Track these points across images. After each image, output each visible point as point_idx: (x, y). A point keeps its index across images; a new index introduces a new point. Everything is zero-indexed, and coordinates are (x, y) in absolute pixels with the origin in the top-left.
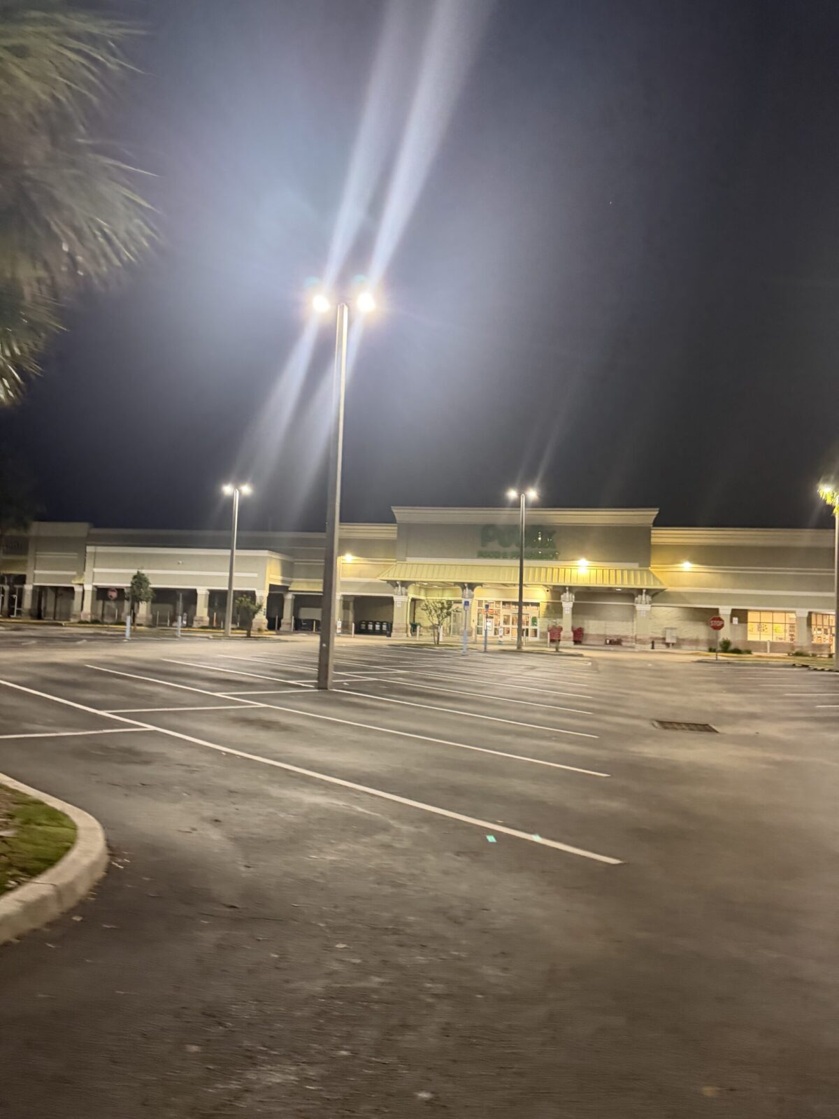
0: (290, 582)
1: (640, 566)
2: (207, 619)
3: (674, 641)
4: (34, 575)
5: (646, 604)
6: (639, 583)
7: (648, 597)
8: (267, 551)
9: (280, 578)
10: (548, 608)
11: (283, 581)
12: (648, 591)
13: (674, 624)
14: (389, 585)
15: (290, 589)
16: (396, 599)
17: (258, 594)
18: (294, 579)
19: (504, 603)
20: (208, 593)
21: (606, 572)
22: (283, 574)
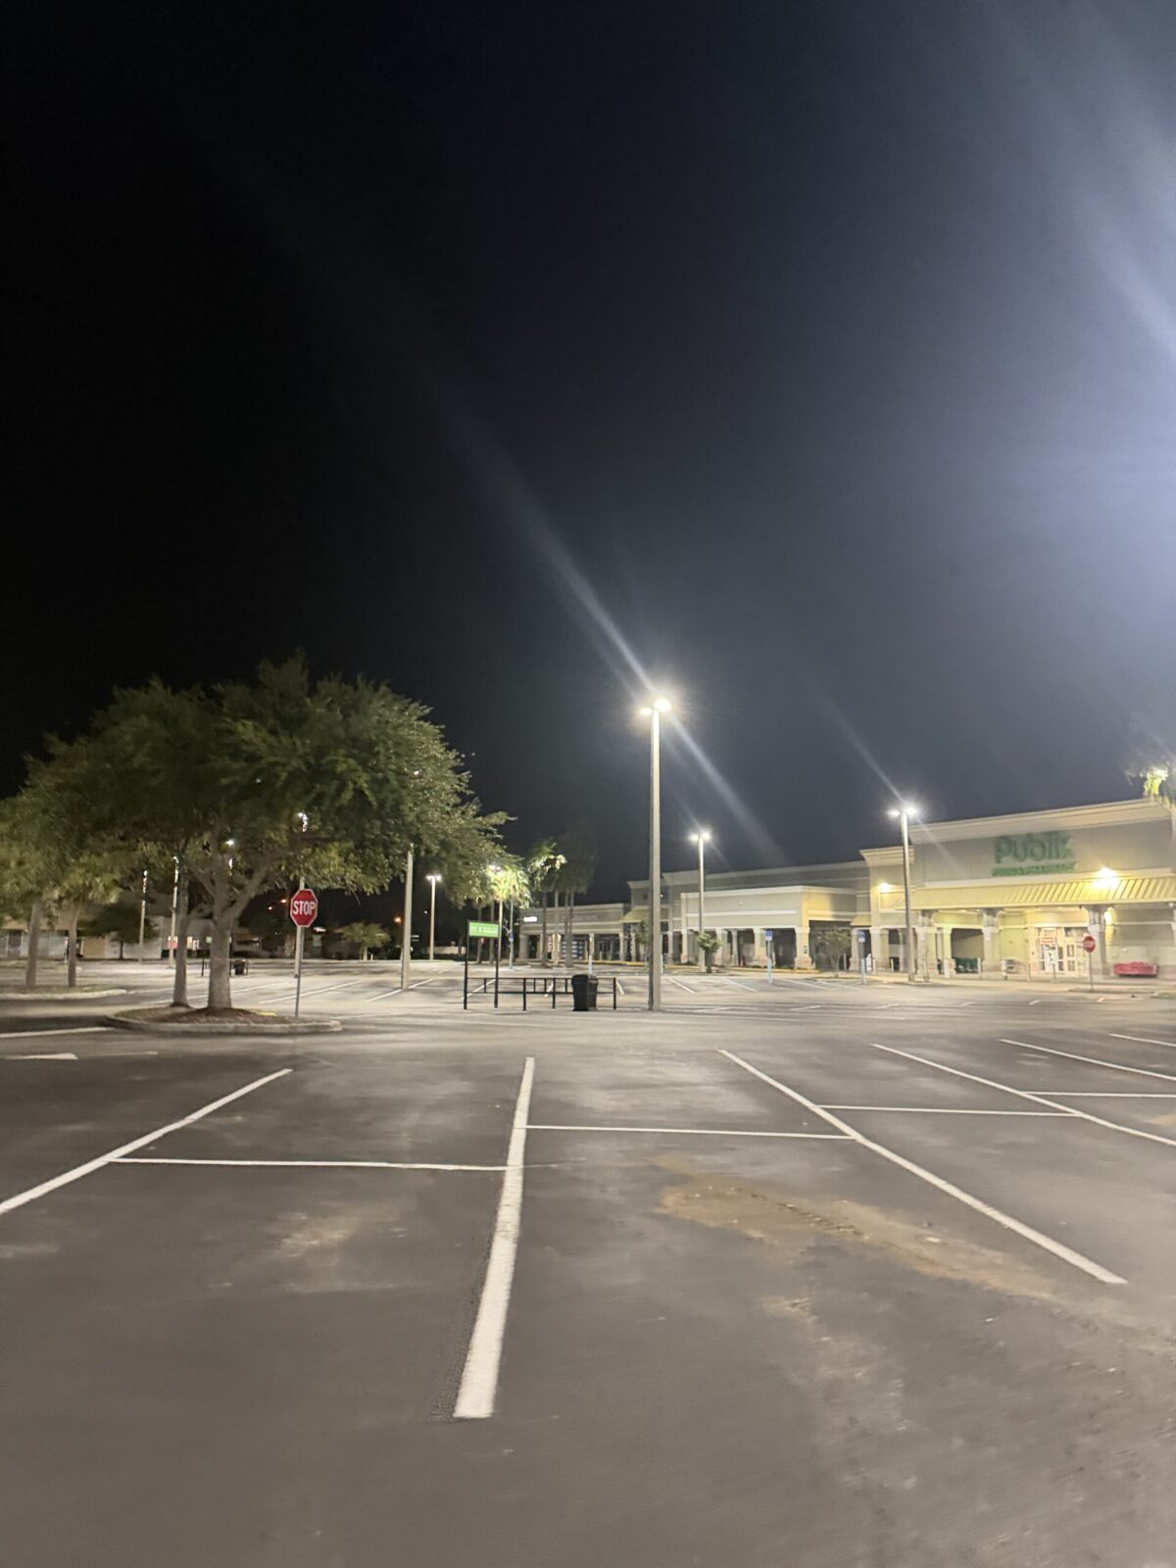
0: (852, 917)
2: (766, 958)
8: (801, 887)
9: (830, 913)
10: (1115, 931)
11: (836, 916)
14: (919, 915)
15: (852, 924)
16: (918, 930)
17: (796, 931)
18: (858, 913)
19: (1068, 929)
20: (765, 932)
22: (836, 910)
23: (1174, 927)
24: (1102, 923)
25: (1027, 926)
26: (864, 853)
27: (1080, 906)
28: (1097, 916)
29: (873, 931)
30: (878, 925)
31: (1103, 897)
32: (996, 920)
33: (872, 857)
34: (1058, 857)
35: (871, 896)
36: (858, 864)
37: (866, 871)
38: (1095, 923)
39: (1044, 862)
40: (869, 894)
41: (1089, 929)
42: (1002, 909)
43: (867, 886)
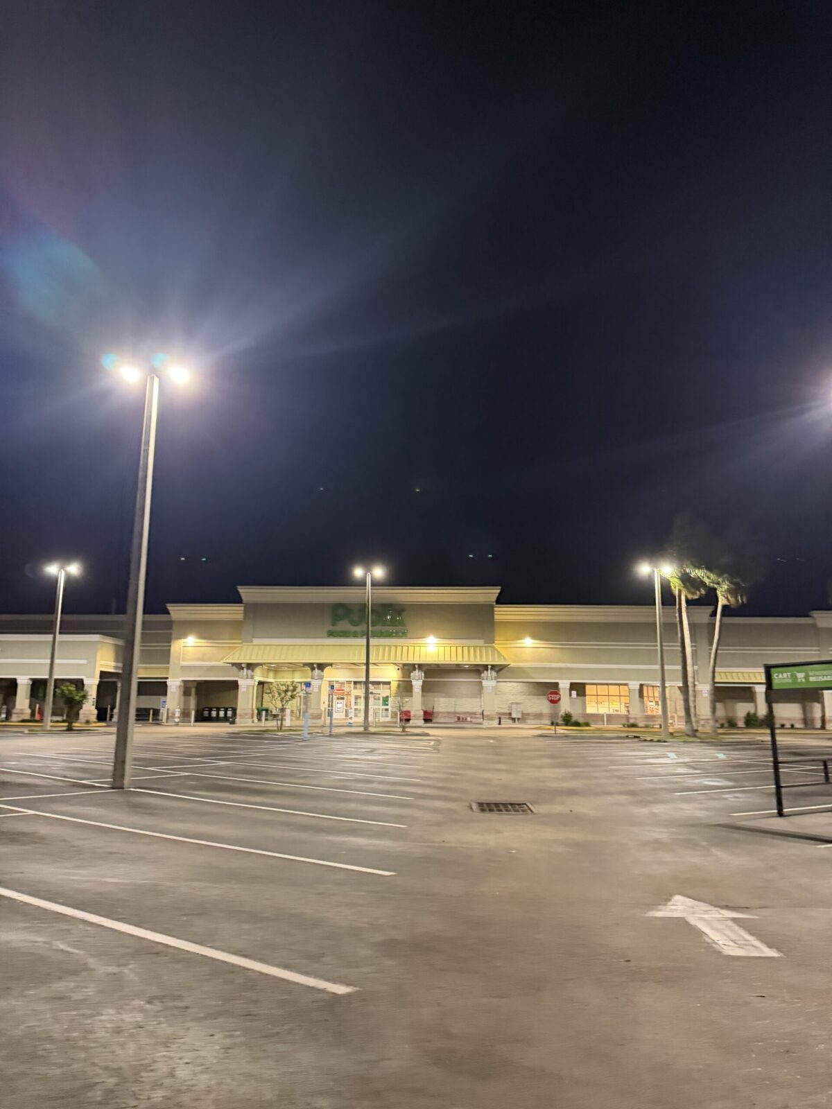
1: (485, 643)
3: (520, 717)
5: (492, 679)
6: (484, 659)
7: (493, 672)
9: (113, 664)
10: (399, 686)
11: (116, 667)
12: (493, 667)
13: (519, 699)
14: (234, 667)
16: (241, 682)
17: (85, 682)
19: (355, 683)
21: (454, 649)
22: (118, 660)
23: (485, 683)
26: (170, 607)
27: (396, 665)
29: (169, 683)
30: (177, 678)
33: (178, 612)
35: (172, 649)
36: (163, 618)
37: (169, 625)
40: (170, 646)
43: (168, 640)
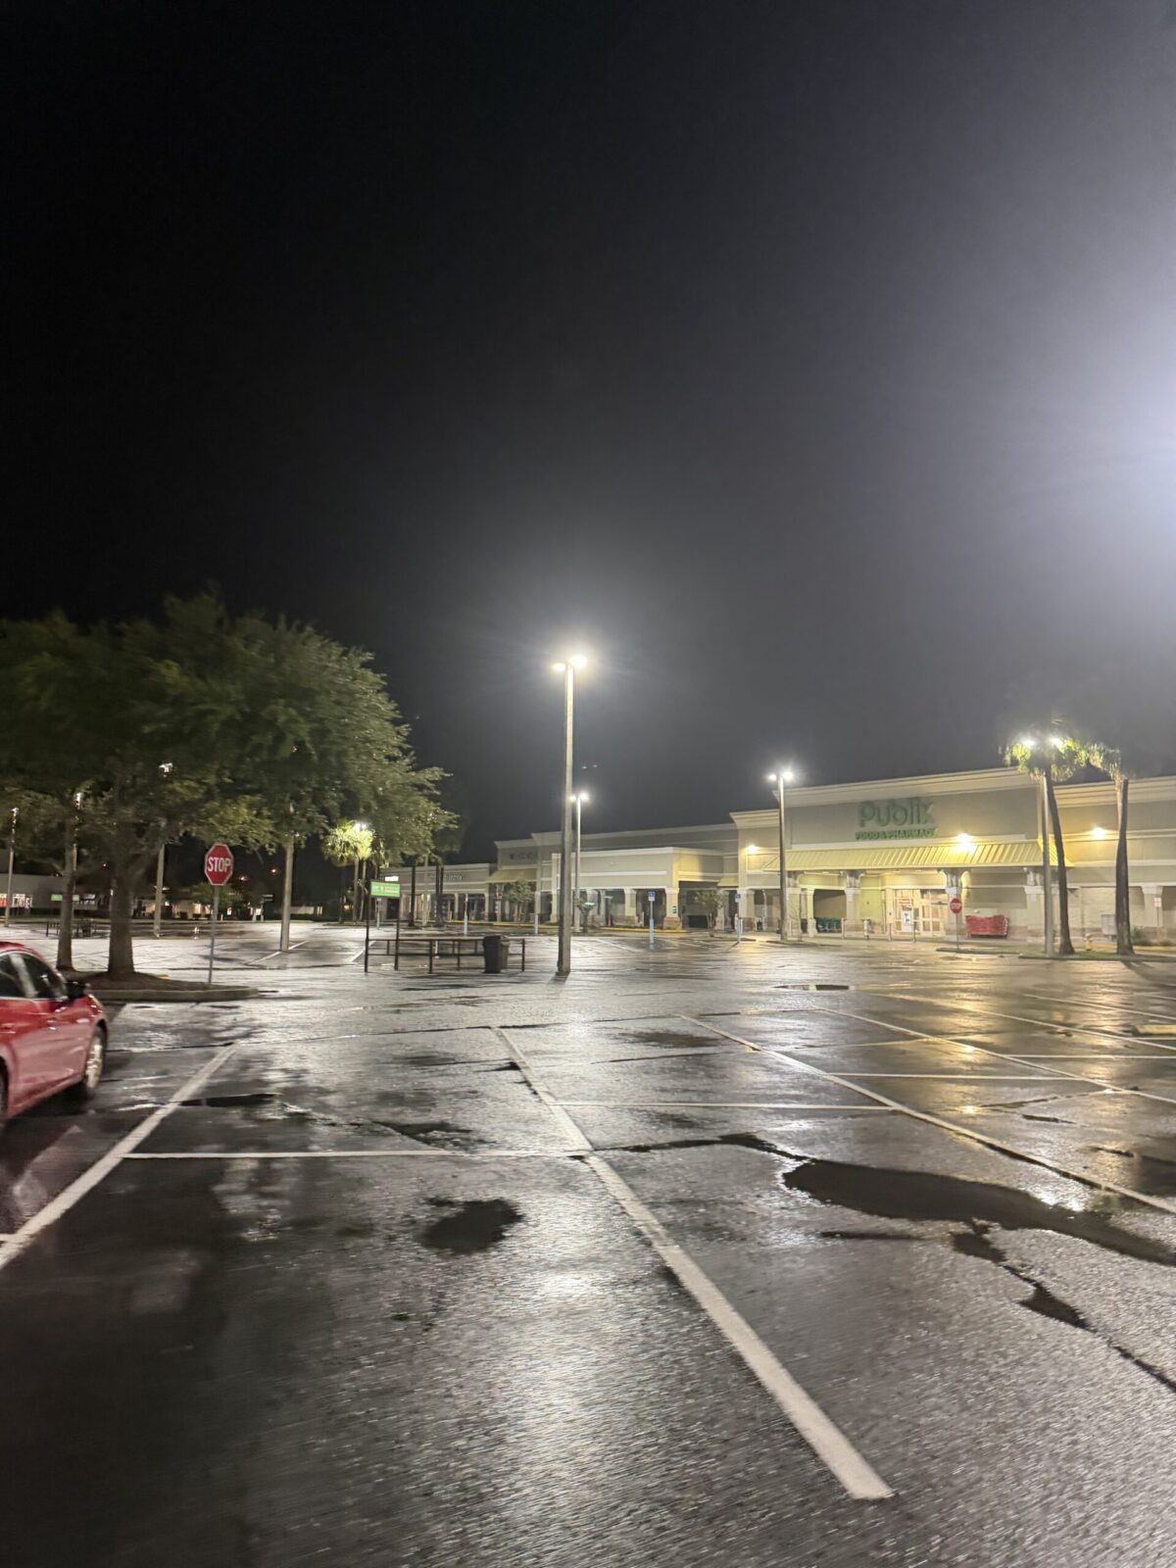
0: (719, 878)
1: (1027, 838)
2: (636, 918)
4: (542, 882)
5: (1036, 884)
8: (671, 848)
9: (699, 874)
11: (704, 877)
15: (719, 885)
17: (667, 892)
18: (725, 874)
19: (923, 892)
20: (635, 893)
22: (704, 871)
23: (1028, 889)
24: (959, 886)
25: (884, 887)
26: (734, 816)
27: (939, 870)
28: (954, 880)
29: (739, 891)
30: (744, 886)
31: (961, 861)
32: (858, 881)
33: (741, 820)
34: (919, 821)
35: (739, 857)
36: (727, 827)
37: (735, 833)
38: (952, 886)
39: (906, 826)
40: (737, 855)
41: (947, 891)
42: (864, 871)
43: (735, 848)
